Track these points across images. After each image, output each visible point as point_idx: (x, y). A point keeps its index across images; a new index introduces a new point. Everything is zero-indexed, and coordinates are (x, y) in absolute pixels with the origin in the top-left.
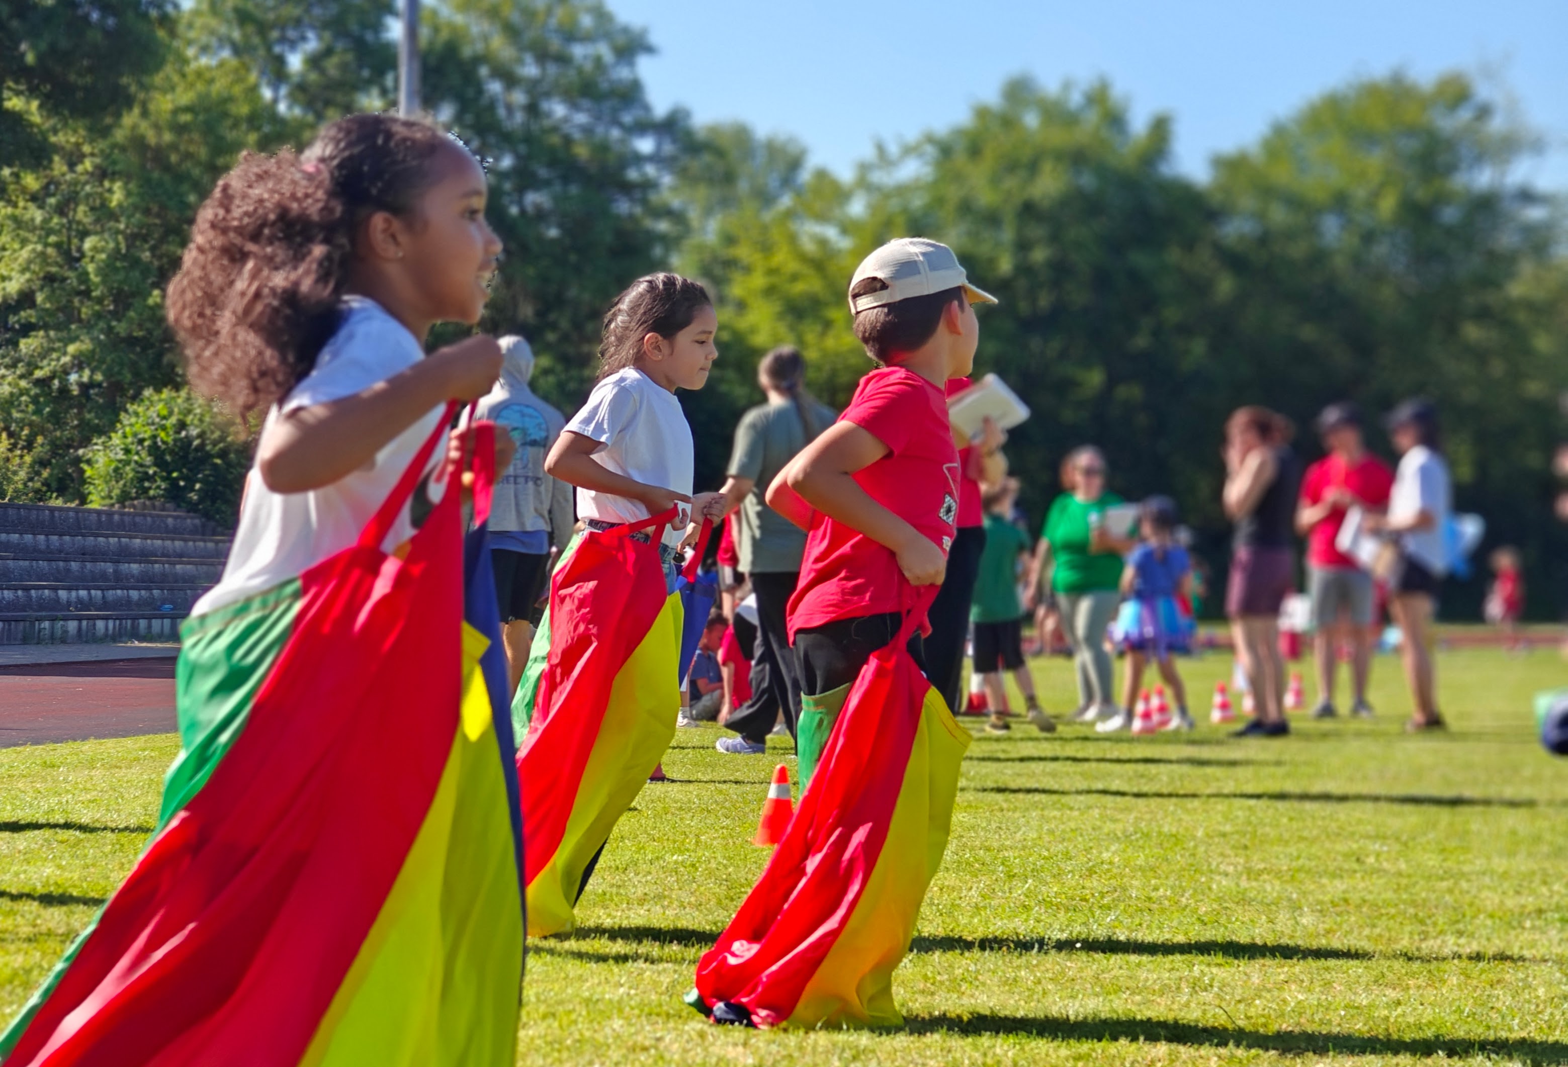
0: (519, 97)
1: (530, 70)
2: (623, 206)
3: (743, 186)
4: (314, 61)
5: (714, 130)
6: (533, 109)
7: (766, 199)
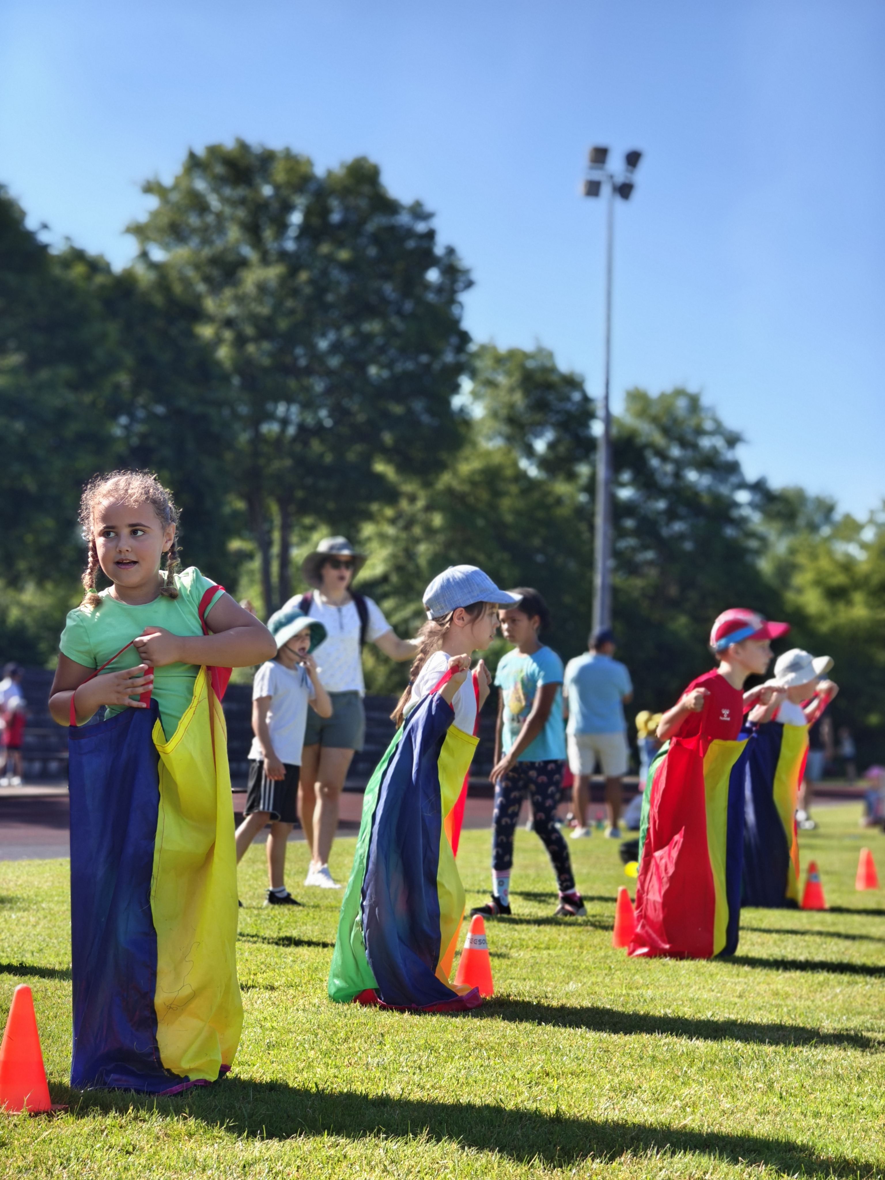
0: (669, 468)
1: (676, 452)
2: (730, 532)
3: (801, 521)
4: (551, 446)
5: (784, 490)
6: (678, 475)
7: (813, 528)
